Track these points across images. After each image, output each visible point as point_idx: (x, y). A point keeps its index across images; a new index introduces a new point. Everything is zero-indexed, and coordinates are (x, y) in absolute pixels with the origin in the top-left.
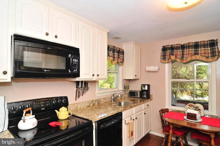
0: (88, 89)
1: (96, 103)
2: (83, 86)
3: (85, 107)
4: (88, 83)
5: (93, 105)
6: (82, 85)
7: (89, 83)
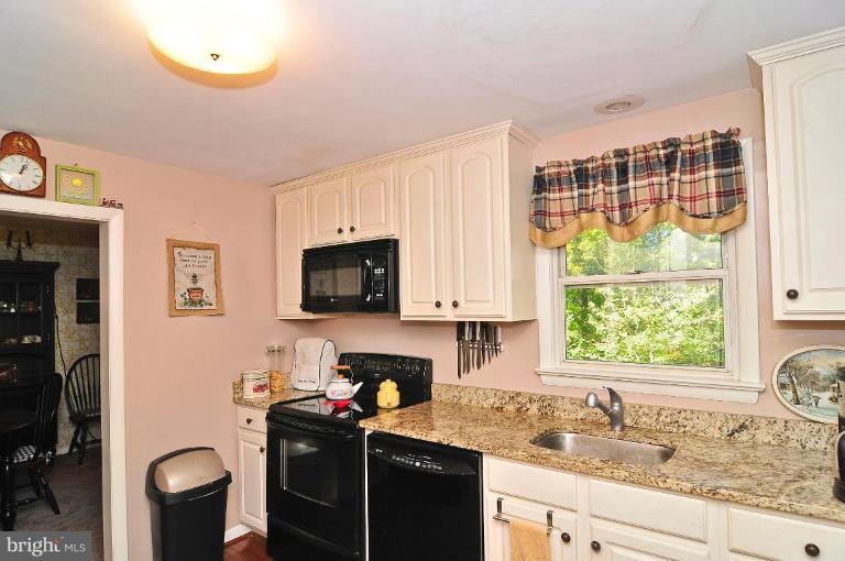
0: (496, 350)
1: (534, 409)
2: (478, 338)
3: (486, 406)
4: (495, 328)
5: (518, 410)
6: (474, 334)
7: (499, 329)
